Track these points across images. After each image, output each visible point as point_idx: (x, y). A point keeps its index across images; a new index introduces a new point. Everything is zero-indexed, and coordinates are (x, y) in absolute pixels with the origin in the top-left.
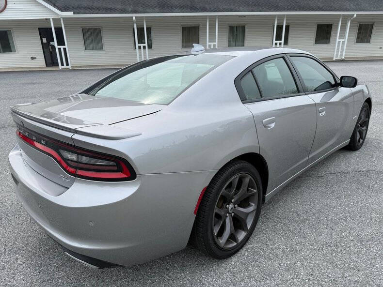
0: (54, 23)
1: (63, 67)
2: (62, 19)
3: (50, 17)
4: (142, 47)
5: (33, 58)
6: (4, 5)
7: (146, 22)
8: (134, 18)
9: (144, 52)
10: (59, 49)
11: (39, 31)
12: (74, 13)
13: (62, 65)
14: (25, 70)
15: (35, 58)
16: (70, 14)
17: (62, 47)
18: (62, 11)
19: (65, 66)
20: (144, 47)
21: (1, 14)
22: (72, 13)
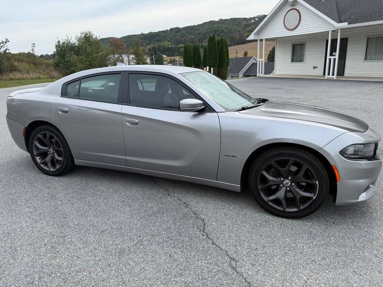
1: (329, 77)
2: (339, 30)
3: (330, 29)
5: (315, 68)
6: (297, 23)
11: (327, 43)
12: (349, 24)
13: (329, 75)
14: (300, 77)
15: (317, 67)
16: (345, 25)
17: (332, 58)
18: (338, 22)
19: (331, 76)
21: (295, 30)
22: (347, 23)
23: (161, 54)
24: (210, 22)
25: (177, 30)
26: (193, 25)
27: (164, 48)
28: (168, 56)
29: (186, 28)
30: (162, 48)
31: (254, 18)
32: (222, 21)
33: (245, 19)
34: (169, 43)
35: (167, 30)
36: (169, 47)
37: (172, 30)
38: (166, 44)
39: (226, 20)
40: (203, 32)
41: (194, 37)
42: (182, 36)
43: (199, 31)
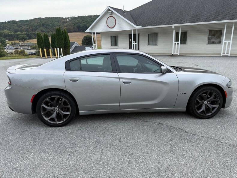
0: (133, 32)
2: (137, 30)
3: (132, 29)
4: (176, 44)
6: (114, 25)
7: (181, 28)
8: (173, 27)
9: (177, 46)
10: (134, 45)
11: (129, 36)
12: (142, 27)
16: (140, 27)
17: (135, 44)
18: (137, 25)
20: (178, 44)
21: (114, 28)
22: (141, 26)
23: (4, 39)
24: (38, 18)
25: (14, 22)
26: (26, 20)
27: (4, 34)
28: (9, 40)
29: (21, 22)
30: (3, 35)
31: (68, 18)
32: (47, 19)
33: (63, 18)
34: (9, 31)
35: (5, 22)
36: (9, 34)
37: (9, 22)
38: (6, 32)
39: (50, 18)
40: (35, 25)
41: (28, 27)
42: (19, 27)
43: (31, 24)
